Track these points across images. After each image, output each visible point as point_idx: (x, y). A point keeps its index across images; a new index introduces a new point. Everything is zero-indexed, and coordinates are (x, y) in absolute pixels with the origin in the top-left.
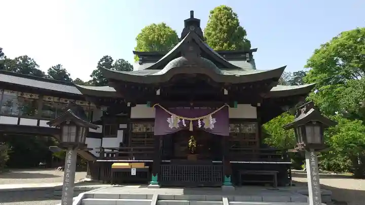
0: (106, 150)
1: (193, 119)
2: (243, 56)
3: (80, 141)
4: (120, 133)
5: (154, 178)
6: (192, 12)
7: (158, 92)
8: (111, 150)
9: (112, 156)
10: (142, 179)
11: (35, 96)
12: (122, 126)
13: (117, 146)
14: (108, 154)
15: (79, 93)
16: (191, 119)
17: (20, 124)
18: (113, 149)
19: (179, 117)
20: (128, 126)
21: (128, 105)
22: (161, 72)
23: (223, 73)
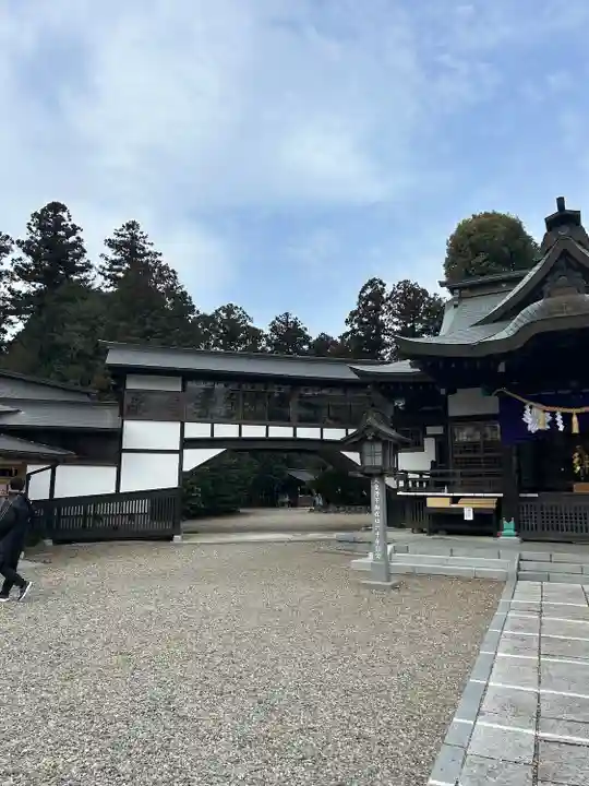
0: (411, 476)
1: (579, 411)
4: (430, 445)
5: (509, 527)
6: (561, 201)
7: (502, 368)
8: (418, 476)
9: (421, 483)
10: (485, 525)
12: (430, 430)
13: (427, 467)
14: (414, 484)
15: (354, 376)
16: (574, 411)
17: (270, 436)
18: (421, 473)
19: (548, 409)
20: (445, 430)
21: (443, 391)
22: (505, 332)
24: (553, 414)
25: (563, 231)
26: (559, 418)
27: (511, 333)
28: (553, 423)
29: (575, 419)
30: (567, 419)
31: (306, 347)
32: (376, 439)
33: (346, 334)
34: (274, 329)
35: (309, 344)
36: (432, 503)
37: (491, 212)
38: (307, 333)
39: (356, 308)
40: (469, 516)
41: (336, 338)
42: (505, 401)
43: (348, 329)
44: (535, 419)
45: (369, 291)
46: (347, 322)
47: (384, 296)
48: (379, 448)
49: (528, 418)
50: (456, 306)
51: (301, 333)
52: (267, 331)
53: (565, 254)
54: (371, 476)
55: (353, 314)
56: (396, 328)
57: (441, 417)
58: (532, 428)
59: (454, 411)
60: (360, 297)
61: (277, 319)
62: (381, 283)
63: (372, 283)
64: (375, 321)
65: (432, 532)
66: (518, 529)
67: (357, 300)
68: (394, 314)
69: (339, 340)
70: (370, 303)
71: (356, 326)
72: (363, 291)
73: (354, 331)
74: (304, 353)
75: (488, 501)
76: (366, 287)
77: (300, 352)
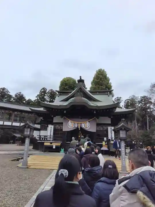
0: (42, 137)
2: (106, 93)
3: (31, 134)
5: (62, 150)
6: (80, 77)
7: (65, 112)
8: (44, 137)
9: (45, 139)
11: (11, 112)
14: (42, 139)
19: (74, 122)
21: (52, 116)
23: (92, 105)
25: (81, 83)
26: (76, 124)
27: (67, 104)
29: (79, 124)
31: (24, 102)
33: (36, 100)
34: (16, 96)
35: (26, 101)
36: (45, 144)
37: (70, 77)
38: (25, 98)
39: (39, 94)
40: (54, 147)
41: (33, 100)
43: (36, 99)
45: (43, 90)
46: (36, 97)
47: (46, 92)
50: (58, 96)
51: (24, 98)
52: (14, 96)
53: (80, 88)
54: (26, 137)
55: (38, 95)
56: (49, 100)
57: (52, 122)
59: (54, 121)
61: (17, 93)
62: (46, 89)
63: (44, 88)
64: (43, 98)
65: (45, 151)
66: (64, 151)
67: (39, 92)
68: (48, 97)
69: (34, 101)
70: (43, 93)
71: (39, 98)
72: (41, 90)
73: (38, 99)
74: (24, 103)
75: (59, 144)
76: (42, 89)
77: (23, 103)
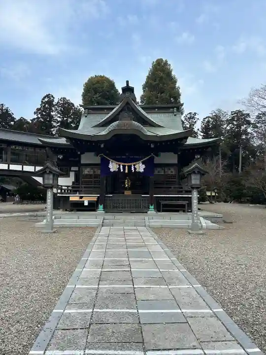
0: (63, 188)
1: (128, 164)
2: (171, 110)
3: (55, 183)
4: (72, 174)
5: (101, 207)
6: (127, 82)
7: (102, 146)
8: (66, 188)
9: (68, 191)
10: (92, 207)
12: (73, 169)
13: (71, 184)
14: (65, 191)
15: (39, 143)
16: (126, 164)
18: (68, 187)
19: (118, 163)
20: (79, 169)
21: (79, 153)
22: (104, 132)
23: (149, 134)
24: (119, 165)
25: (127, 94)
26: (121, 167)
27: (106, 133)
28: (119, 168)
29: (127, 167)
30: (124, 167)
31: (12, 123)
32: (50, 172)
33: (34, 119)
35: (14, 122)
36: (71, 199)
38: (13, 116)
39: (39, 107)
40: (86, 203)
41: (29, 120)
42: (103, 159)
43: (36, 117)
44: (113, 167)
45: (46, 100)
46: (35, 113)
47: (54, 103)
48: (51, 176)
49: (111, 166)
50: (86, 117)
51: (10, 115)
53: (128, 103)
55: (38, 109)
56: (59, 119)
57: (78, 163)
58: (112, 170)
59: (83, 162)
60: (42, 102)
62: (52, 96)
63: (48, 96)
64: (49, 115)
65: (71, 210)
66: (104, 208)
67: (41, 103)
68: (58, 113)
69: (30, 122)
70: (47, 106)
71: (39, 116)
72: (43, 99)
73: (38, 118)
74: (11, 126)
75: (94, 198)
76: (45, 97)
77: (9, 125)
